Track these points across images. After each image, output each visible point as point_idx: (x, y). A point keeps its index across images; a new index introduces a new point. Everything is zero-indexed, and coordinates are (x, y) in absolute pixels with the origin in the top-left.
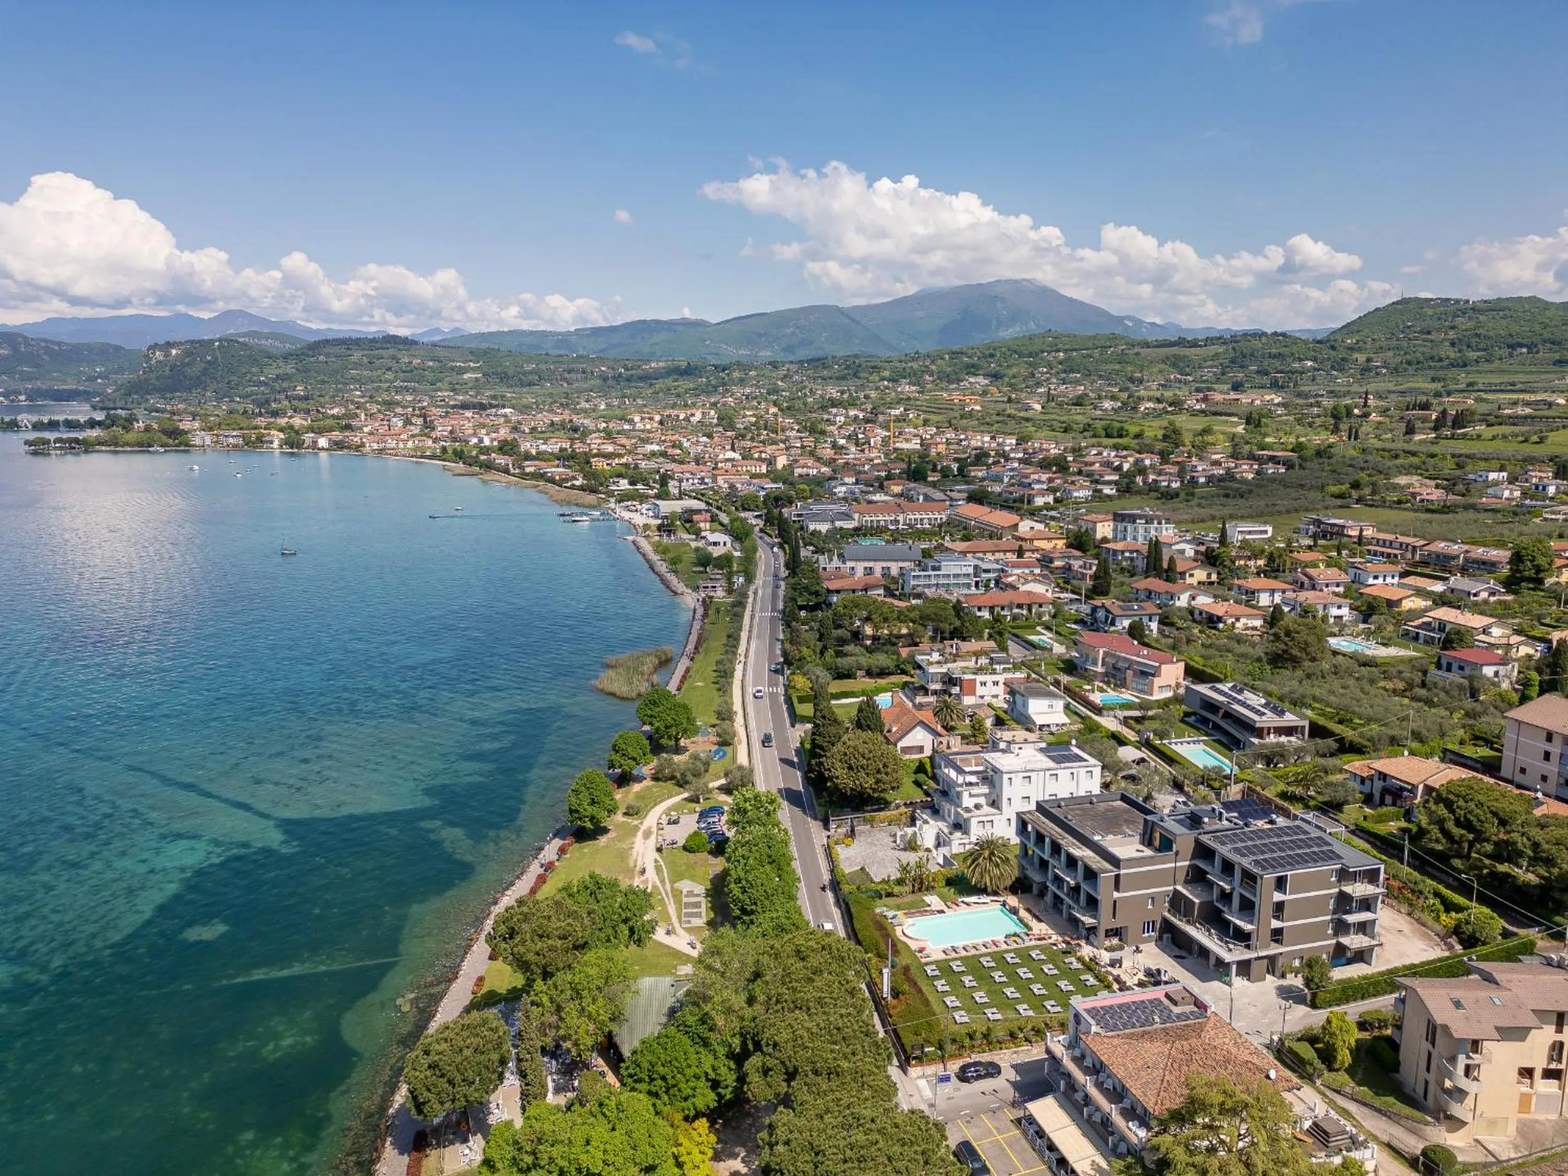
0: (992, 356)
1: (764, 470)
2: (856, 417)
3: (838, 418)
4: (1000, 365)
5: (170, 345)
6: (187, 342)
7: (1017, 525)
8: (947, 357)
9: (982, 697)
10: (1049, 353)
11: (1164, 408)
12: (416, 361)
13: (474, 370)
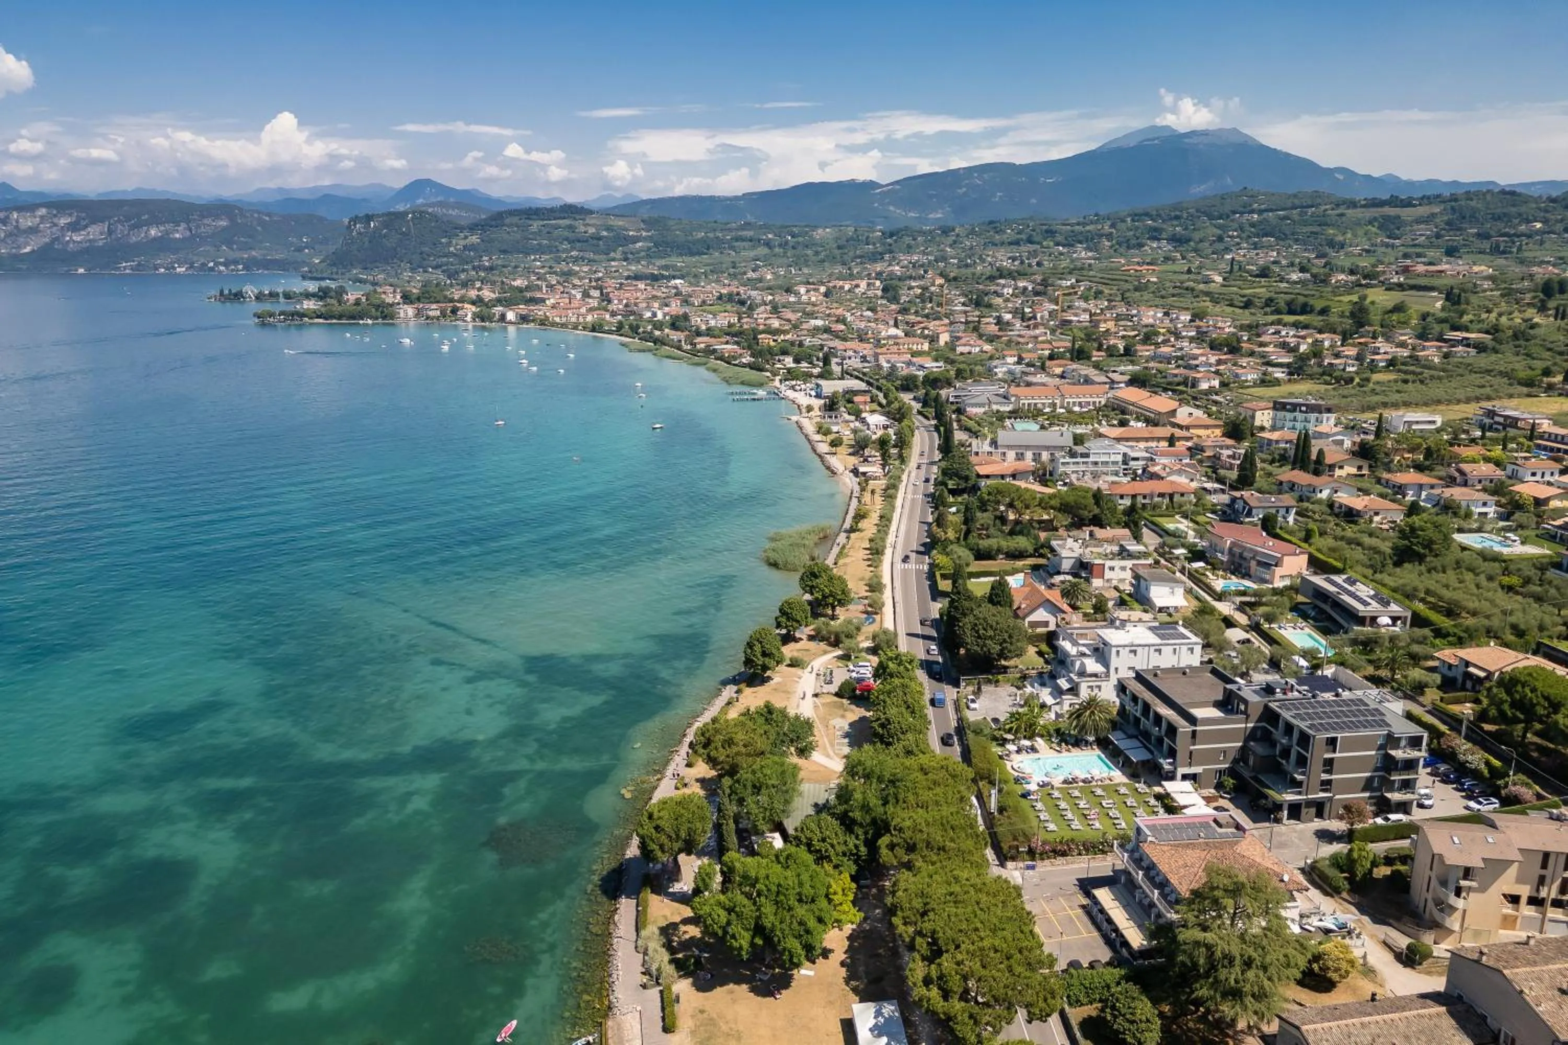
0: (1177, 218)
1: (926, 347)
2: (1025, 288)
3: (1005, 291)
4: (1186, 229)
5: (369, 218)
6: (383, 215)
7: (1175, 410)
8: (1129, 219)
9: (1108, 581)
10: (1242, 213)
11: (1359, 280)
12: (592, 230)
13: (645, 239)
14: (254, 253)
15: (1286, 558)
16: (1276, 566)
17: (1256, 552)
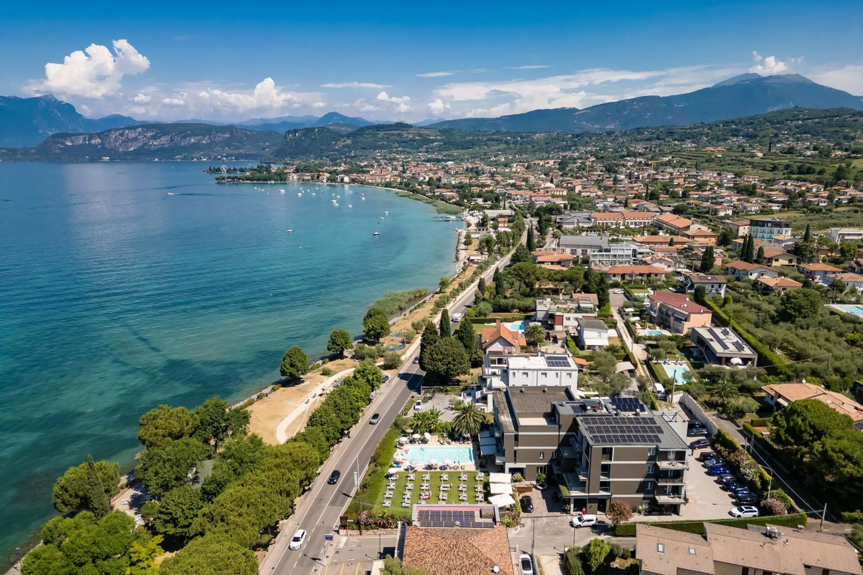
0: (751, 123)
1: (565, 193)
2: (641, 162)
3: (629, 164)
4: (756, 130)
5: (296, 131)
6: (303, 129)
7: (689, 226)
8: (721, 125)
9: (566, 327)
10: (792, 121)
11: (849, 154)
12: (411, 136)
13: (439, 141)
14: (241, 151)
15: (692, 315)
16: (686, 320)
17: (675, 312)
